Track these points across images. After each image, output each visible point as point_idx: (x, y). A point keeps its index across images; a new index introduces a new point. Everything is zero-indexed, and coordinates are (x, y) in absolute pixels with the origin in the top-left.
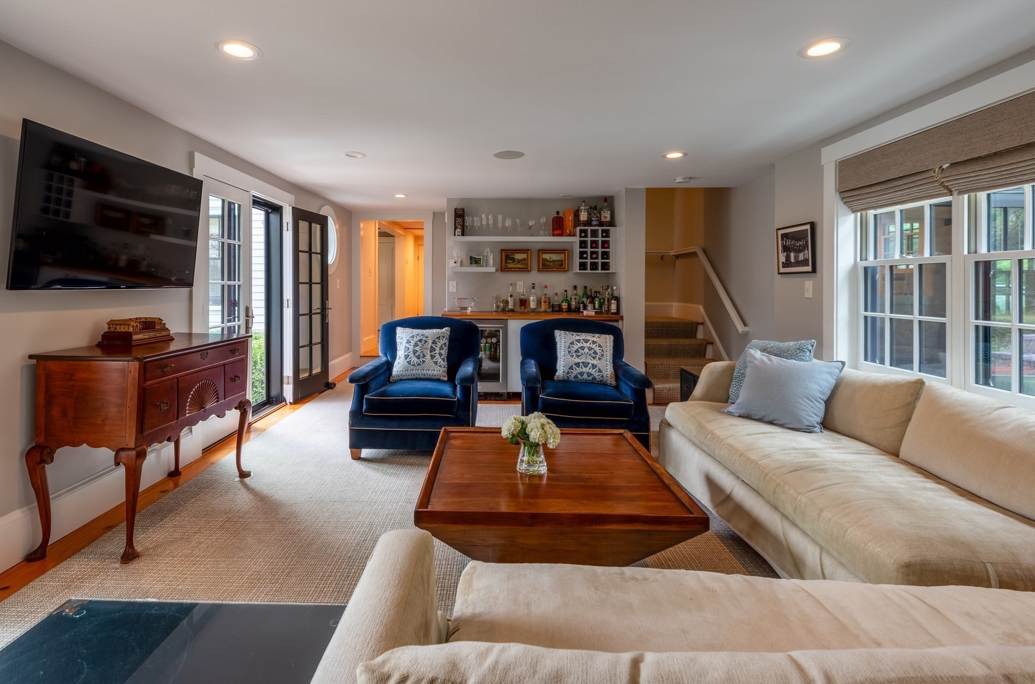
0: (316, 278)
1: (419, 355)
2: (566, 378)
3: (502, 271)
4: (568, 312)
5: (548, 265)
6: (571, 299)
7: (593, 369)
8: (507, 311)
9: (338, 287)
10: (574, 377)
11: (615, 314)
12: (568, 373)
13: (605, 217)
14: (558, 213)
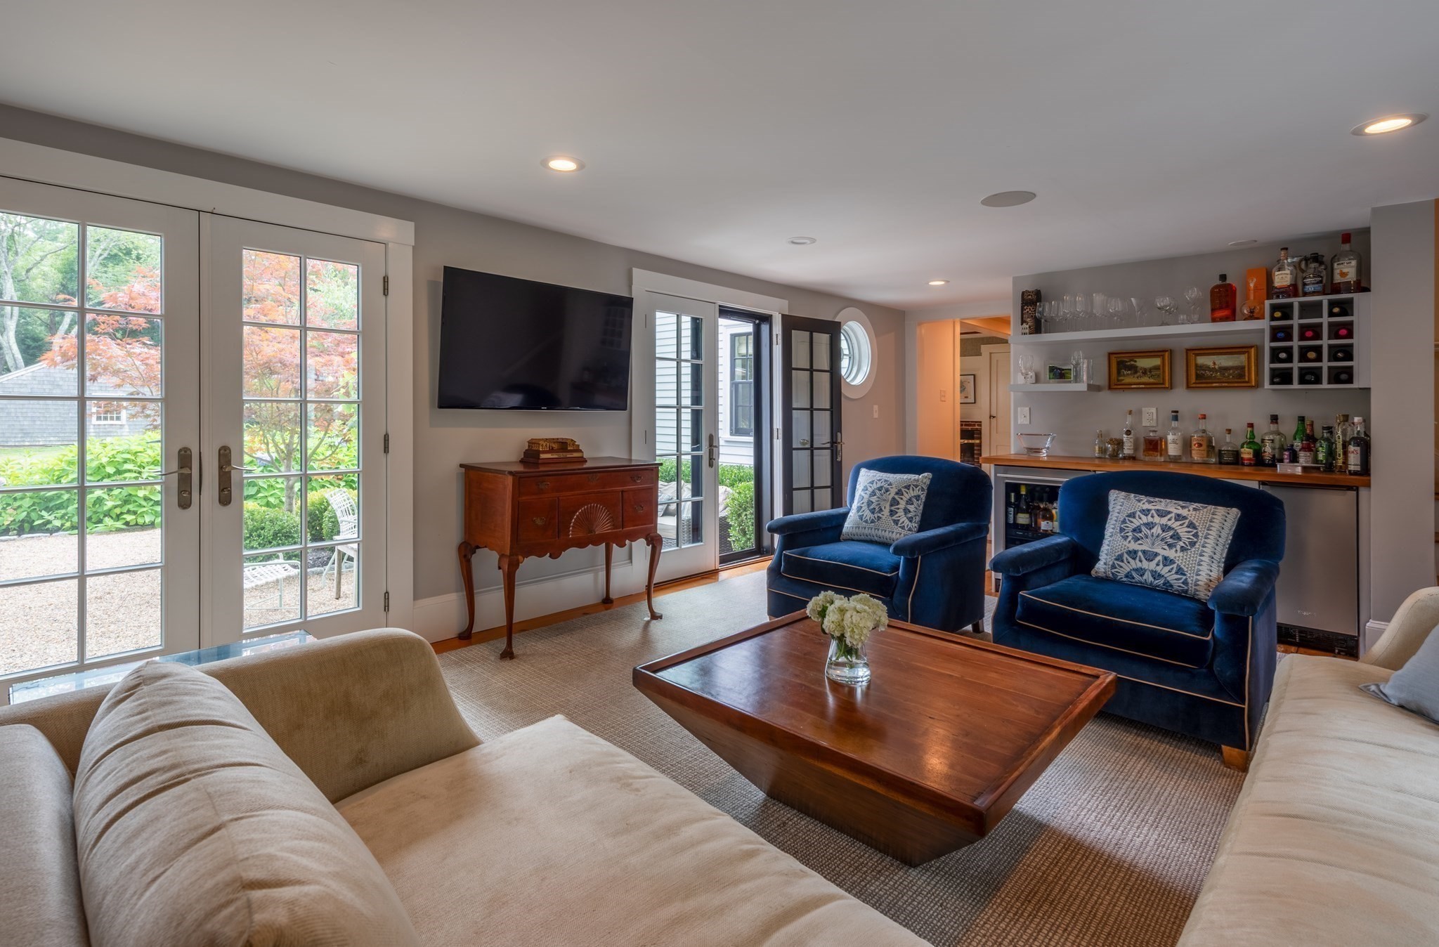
0: (823, 400)
1: (875, 509)
2: (1111, 575)
3: (1110, 388)
4: (1255, 465)
5: (1210, 377)
6: (1263, 441)
7: (1165, 565)
8: (1121, 459)
9: (876, 415)
10: (1126, 576)
11: (1356, 473)
12: (1113, 566)
13: (1343, 274)
14: (1223, 277)
